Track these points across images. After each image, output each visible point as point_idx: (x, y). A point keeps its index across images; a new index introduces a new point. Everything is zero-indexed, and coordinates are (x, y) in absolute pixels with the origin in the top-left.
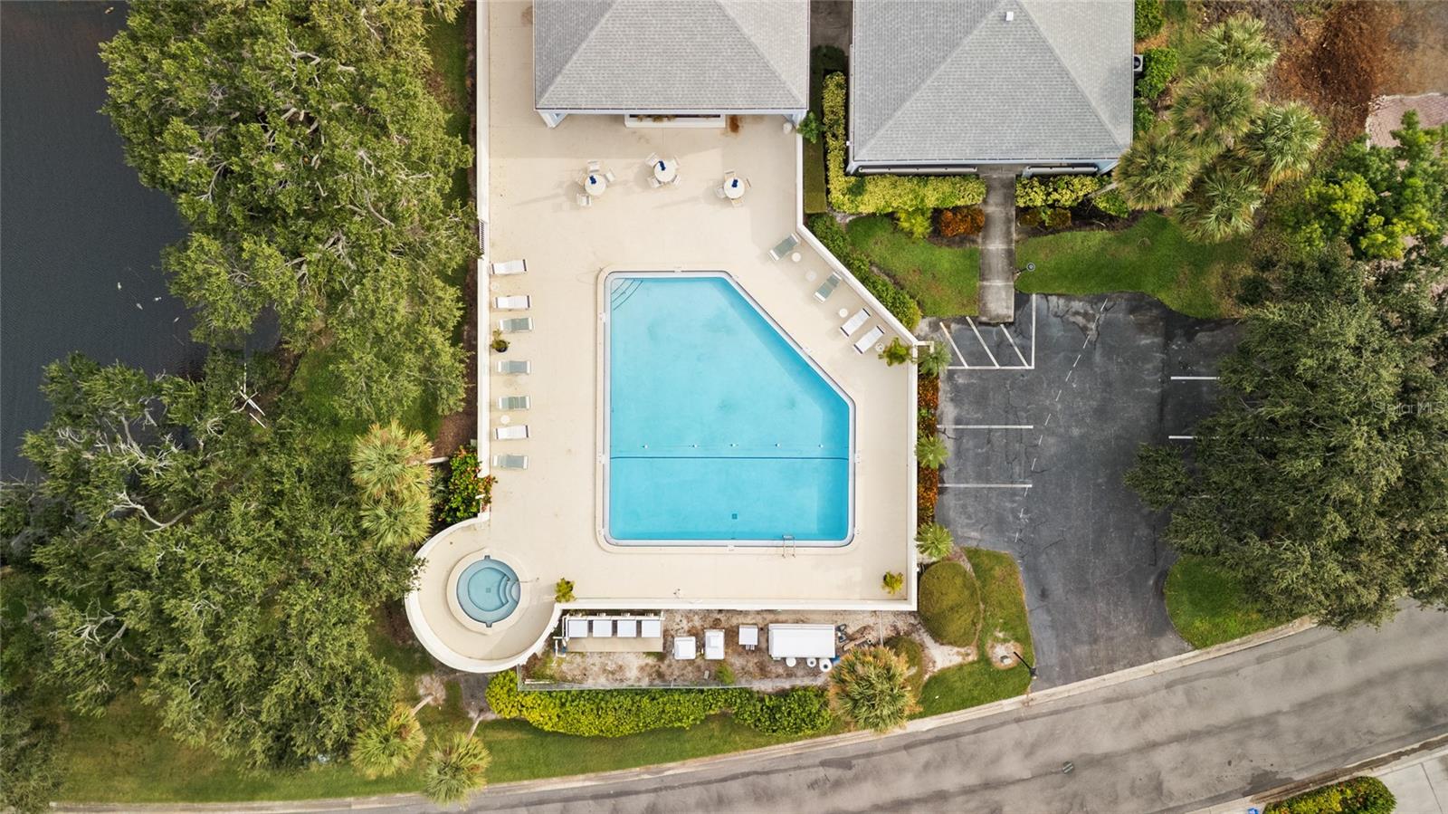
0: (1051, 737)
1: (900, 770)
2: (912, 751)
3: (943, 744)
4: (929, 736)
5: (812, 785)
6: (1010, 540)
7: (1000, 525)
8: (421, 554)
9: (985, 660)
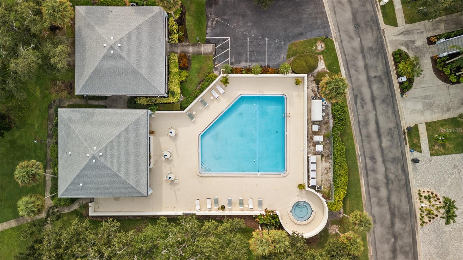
0: (347, 31)
1: (357, 79)
2: (351, 76)
3: (349, 65)
4: (347, 70)
5: (363, 107)
6: (284, 45)
7: (279, 48)
8: (291, 233)
9: (322, 53)
